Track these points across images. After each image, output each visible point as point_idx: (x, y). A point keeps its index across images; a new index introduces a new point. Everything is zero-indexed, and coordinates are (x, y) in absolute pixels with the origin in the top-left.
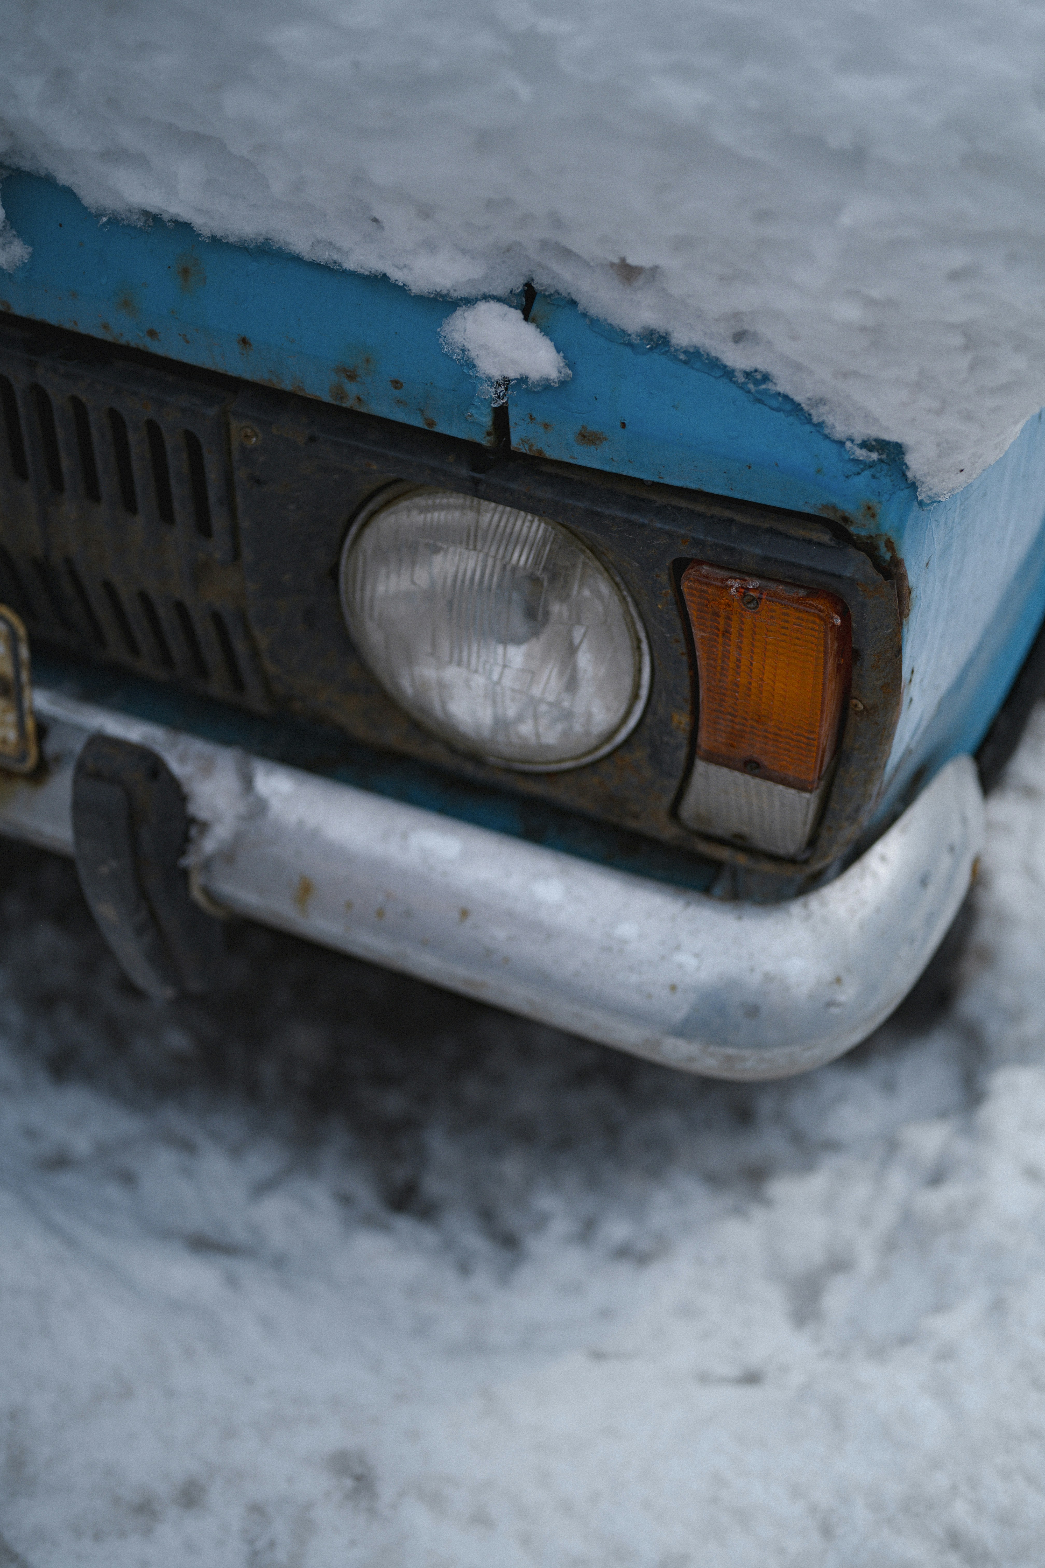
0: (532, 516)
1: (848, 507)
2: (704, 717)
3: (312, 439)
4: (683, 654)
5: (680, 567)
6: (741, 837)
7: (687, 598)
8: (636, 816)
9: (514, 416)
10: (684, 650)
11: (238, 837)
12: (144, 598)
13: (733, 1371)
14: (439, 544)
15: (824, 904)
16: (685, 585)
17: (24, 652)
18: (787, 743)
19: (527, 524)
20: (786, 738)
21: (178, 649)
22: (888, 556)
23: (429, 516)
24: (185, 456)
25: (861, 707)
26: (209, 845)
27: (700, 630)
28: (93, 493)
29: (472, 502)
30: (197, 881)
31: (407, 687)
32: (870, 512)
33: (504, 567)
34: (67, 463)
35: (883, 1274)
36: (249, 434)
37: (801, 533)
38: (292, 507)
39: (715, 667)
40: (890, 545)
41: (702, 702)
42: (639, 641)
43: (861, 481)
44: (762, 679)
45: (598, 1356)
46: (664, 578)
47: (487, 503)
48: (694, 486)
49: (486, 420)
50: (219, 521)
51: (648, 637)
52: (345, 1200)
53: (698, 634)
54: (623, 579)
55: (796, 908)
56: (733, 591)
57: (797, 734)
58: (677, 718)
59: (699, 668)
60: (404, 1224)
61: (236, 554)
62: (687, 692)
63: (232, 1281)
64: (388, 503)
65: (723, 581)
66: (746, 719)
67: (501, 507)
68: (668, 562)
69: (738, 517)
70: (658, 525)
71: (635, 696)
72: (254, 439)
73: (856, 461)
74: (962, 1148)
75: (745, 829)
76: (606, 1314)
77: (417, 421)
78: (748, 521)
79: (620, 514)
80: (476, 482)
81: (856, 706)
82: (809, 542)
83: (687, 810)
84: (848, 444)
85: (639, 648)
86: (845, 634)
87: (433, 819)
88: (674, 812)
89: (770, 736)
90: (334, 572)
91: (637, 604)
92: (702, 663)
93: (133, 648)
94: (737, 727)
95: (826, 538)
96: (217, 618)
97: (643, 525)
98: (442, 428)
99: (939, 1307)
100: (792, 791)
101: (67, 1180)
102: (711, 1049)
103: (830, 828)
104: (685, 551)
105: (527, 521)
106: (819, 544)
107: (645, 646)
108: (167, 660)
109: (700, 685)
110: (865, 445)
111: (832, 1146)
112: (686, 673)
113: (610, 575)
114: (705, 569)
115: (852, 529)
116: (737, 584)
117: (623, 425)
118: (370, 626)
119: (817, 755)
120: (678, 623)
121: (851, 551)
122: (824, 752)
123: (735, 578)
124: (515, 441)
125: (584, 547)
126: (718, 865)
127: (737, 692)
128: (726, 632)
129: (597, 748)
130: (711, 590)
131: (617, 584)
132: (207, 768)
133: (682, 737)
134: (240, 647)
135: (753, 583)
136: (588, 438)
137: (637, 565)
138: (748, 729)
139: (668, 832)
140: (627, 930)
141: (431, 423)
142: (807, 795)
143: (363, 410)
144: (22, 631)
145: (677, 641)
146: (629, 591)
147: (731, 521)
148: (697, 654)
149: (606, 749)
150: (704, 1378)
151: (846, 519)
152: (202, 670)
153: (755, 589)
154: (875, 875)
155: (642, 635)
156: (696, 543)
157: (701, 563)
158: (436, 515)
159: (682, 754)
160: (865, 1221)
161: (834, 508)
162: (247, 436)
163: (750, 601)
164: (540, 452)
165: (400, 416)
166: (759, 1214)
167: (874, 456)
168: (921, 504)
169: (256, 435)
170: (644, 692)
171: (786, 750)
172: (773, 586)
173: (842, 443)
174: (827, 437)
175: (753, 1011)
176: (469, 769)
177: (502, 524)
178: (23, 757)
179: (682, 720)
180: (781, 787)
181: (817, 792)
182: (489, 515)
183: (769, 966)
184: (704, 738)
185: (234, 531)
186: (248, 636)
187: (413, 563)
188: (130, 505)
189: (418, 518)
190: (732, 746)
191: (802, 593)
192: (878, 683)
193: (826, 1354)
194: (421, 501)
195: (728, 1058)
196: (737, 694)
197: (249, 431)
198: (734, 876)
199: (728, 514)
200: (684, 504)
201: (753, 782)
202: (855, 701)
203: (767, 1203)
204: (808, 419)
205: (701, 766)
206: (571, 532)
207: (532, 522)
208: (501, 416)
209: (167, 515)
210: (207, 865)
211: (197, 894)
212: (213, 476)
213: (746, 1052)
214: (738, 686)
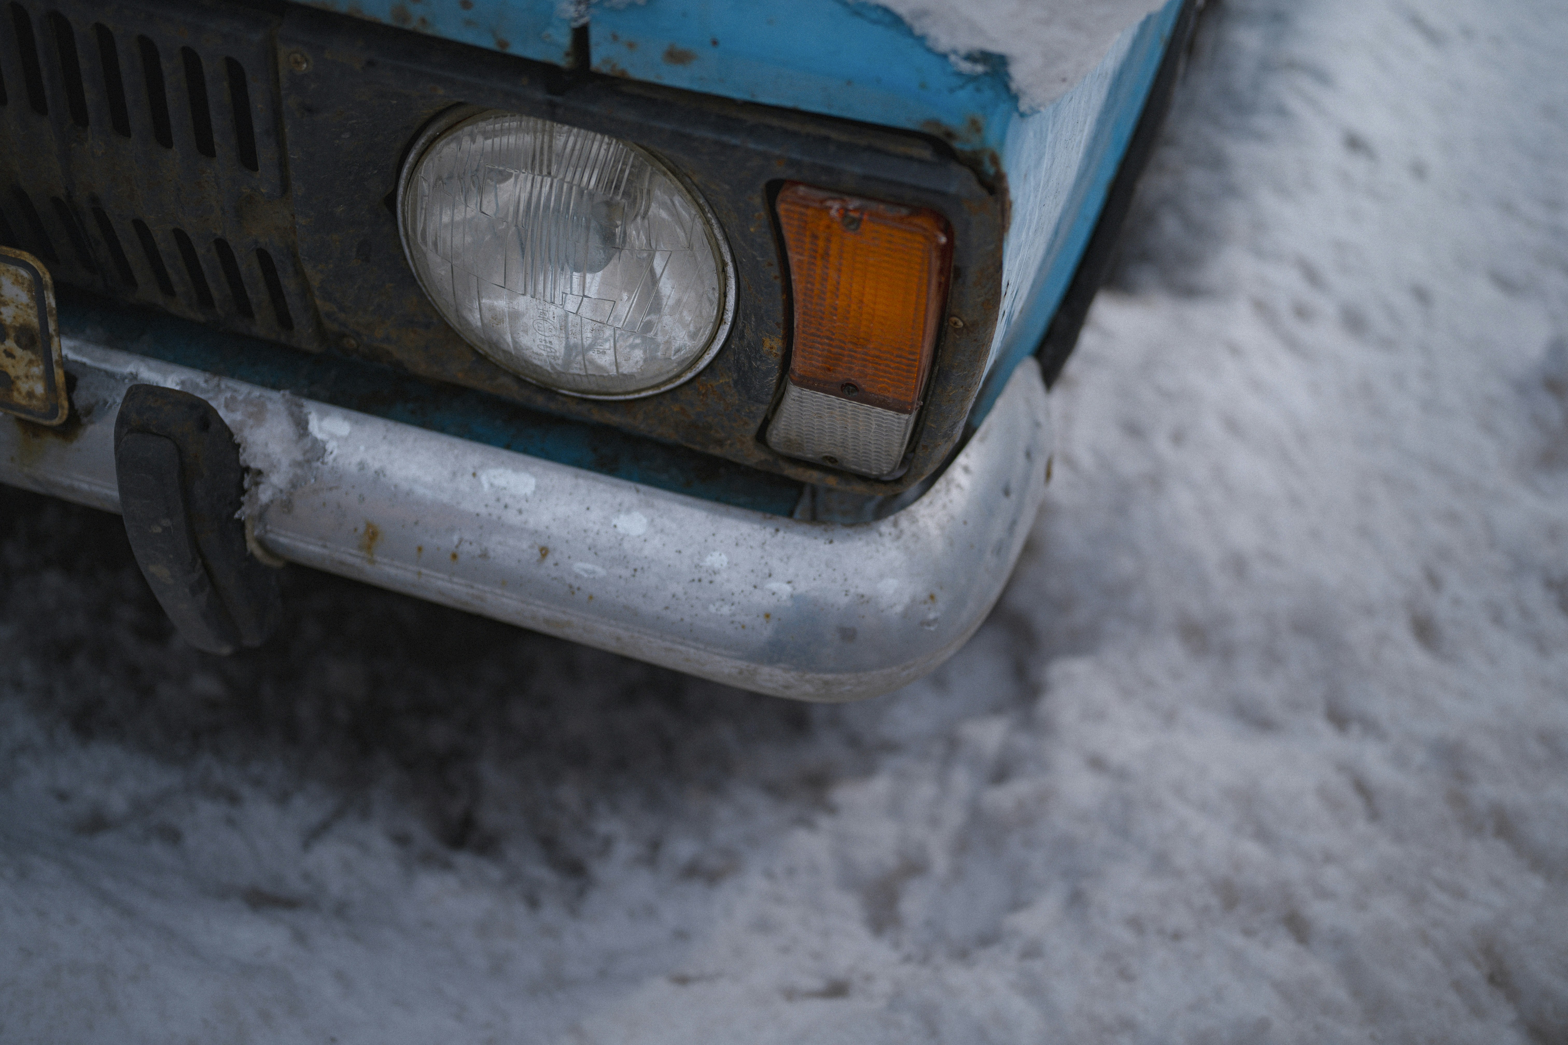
0: (609, 139)
1: (953, 121)
2: (798, 341)
3: (371, 63)
4: (776, 278)
5: (773, 189)
6: (833, 460)
7: (783, 220)
8: (720, 443)
9: (595, 35)
10: (777, 274)
11: (294, 485)
12: (180, 236)
13: (816, 984)
14: (508, 170)
15: (914, 521)
16: (781, 208)
17: (51, 300)
18: (887, 366)
19: (604, 146)
20: (886, 360)
21: (219, 289)
22: (992, 171)
23: (497, 140)
24: (225, 84)
25: (961, 324)
26: (265, 495)
27: (798, 253)
28: (122, 127)
29: (544, 125)
30: (252, 533)
31: (475, 319)
32: (975, 126)
33: (581, 193)
34: (91, 96)
35: (958, 873)
36: (299, 60)
37: (901, 149)
38: (346, 135)
39: (812, 290)
40: (995, 160)
41: (797, 327)
42: (724, 264)
43: (963, 95)
44: (861, 301)
45: (682, 980)
46: (757, 200)
47: (559, 125)
48: (788, 103)
49: (565, 39)
50: (265, 153)
51: (734, 260)
52: (402, 840)
53: (794, 257)
54: (707, 200)
55: (885, 526)
56: (833, 213)
57: (897, 356)
58: (768, 343)
59: (794, 291)
60: (463, 860)
61: (285, 186)
62: (780, 317)
63: (300, 937)
64: (450, 128)
65: (822, 201)
66: (844, 342)
67: (575, 130)
68: (762, 184)
69: (834, 135)
70: (751, 145)
71: (720, 320)
72: (305, 65)
73: (959, 74)
74: (1024, 742)
75: (837, 452)
76: (681, 935)
77: (487, 43)
78: (844, 138)
79: (710, 135)
80: (553, 105)
81: (955, 323)
82: (910, 158)
83: (777, 434)
84: (953, 58)
85: (724, 271)
86: (946, 252)
87: (505, 455)
88: (761, 437)
89: (869, 358)
90: (390, 201)
91: (722, 226)
92: (798, 287)
93: (167, 288)
94: (834, 350)
95: (926, 154)
96: (263, 256)
97: (735, 147)
98: (517, 49)
99: (1017, 905)
100: (891, 413)
101: (106, 841)
102: (808, 676)
103: (925, 447)
104: (780, 171)
105: (603, 144)
106: (921, 161)
107: (730, 270)
108: (205, 299)
109: (795, 309)
110: (970, 57)
111: (891, 747)
112: (780, 297)
113: (693, 197)
114: (802, 190)
115: (957, 145)
116: (836, 205)
117: (715, 43)
118: (433, 259)
119: (918, 376)
120: (772, 247)
121: (955, 168)
122: (924, 371)
123: (834, 199)
124: (597, 61)
125: (664, 169)
126: (799, 486)
127: (836, 315)
128: (826, 255)
129: (678, 376)
130: (810, 212)
131: (699, 205)
132: (258, 415)
133: (774, 362)
134: (289, 284)
135: (853, 204)
136: (676, 56)
137: (727, 187)
138: (846, 353)
139: (755, 457)
140: (716, 560)
141: (503, 44)
142: (906, 416)
143: (429, 31)
144: (47, 278)
145: (770, 264)
146: (714, 212)
147: (827, 139)
148: (793, 277)
149: (689, 375)
150: (791, 994)
151: (950, 135)
152: (245, 309)
153: (856, 210)
154: (959, 486)
155: (728, 258)
156: (792, 163)
157: (796, 183)
158: (505, 140)
159: (773, 379)
160: (934, 822)
161: (937, 123)
162: (297, 63)
163: (851, 223)
164: (623, 72)
165: (469, 37)
166: (825, 822)
167: (979, 68)
168: (1022, 115)
169: (307, 61)
170: (729, 316)
171: (885, 372)
172: (873, 206)
173: (944, 56)
174: (929, 50)
175: (848, 634)
176: (540, 401)
177: (578, 147)
178: (53, 412)
179: (773, 344)
180: (879, 409)
181: (915, 413)
182: (563, 139)
183: (864, 588)
184: (798, 364)
185: (283, 164)
186: (299, 272)
187: (481, 191)
188: (164, 138)
189: (484, 144)
190: (829, 370)
191: (904, 211)
192: (979, 300)
193: (907, 959)
194: (487, 126)
195: (826, 683)
196: (835, 318)
197: (298, 56)
198: (814, 494)
199: (824, 132)
200: (775, 122)
201: (851, 405)
202: (954, 319)
203: (832, 810)
204: (909, 31)
205: (794, 392)
206: (651, 153)
207: (609, 144)
208: (581, 36)
209: (206, 148)
210: (261, 516)
211: (252, 546)
212: (259, 104)
213: (843, 677)
214: (836, 309)
